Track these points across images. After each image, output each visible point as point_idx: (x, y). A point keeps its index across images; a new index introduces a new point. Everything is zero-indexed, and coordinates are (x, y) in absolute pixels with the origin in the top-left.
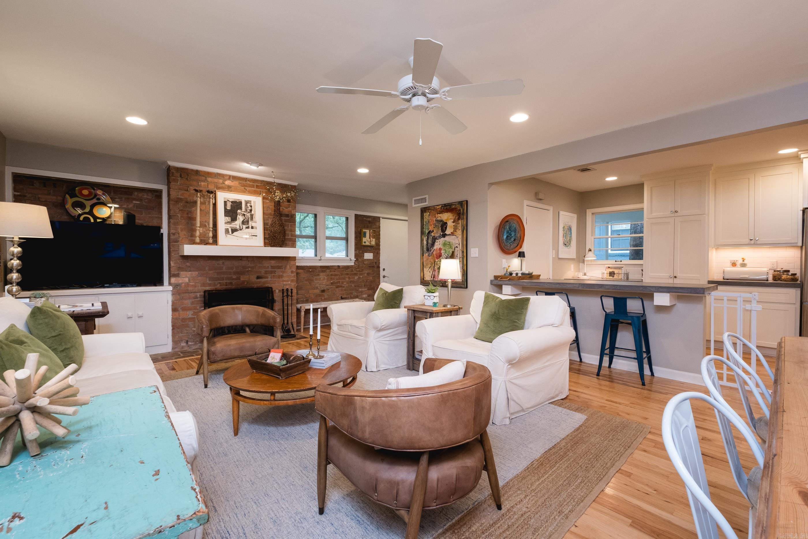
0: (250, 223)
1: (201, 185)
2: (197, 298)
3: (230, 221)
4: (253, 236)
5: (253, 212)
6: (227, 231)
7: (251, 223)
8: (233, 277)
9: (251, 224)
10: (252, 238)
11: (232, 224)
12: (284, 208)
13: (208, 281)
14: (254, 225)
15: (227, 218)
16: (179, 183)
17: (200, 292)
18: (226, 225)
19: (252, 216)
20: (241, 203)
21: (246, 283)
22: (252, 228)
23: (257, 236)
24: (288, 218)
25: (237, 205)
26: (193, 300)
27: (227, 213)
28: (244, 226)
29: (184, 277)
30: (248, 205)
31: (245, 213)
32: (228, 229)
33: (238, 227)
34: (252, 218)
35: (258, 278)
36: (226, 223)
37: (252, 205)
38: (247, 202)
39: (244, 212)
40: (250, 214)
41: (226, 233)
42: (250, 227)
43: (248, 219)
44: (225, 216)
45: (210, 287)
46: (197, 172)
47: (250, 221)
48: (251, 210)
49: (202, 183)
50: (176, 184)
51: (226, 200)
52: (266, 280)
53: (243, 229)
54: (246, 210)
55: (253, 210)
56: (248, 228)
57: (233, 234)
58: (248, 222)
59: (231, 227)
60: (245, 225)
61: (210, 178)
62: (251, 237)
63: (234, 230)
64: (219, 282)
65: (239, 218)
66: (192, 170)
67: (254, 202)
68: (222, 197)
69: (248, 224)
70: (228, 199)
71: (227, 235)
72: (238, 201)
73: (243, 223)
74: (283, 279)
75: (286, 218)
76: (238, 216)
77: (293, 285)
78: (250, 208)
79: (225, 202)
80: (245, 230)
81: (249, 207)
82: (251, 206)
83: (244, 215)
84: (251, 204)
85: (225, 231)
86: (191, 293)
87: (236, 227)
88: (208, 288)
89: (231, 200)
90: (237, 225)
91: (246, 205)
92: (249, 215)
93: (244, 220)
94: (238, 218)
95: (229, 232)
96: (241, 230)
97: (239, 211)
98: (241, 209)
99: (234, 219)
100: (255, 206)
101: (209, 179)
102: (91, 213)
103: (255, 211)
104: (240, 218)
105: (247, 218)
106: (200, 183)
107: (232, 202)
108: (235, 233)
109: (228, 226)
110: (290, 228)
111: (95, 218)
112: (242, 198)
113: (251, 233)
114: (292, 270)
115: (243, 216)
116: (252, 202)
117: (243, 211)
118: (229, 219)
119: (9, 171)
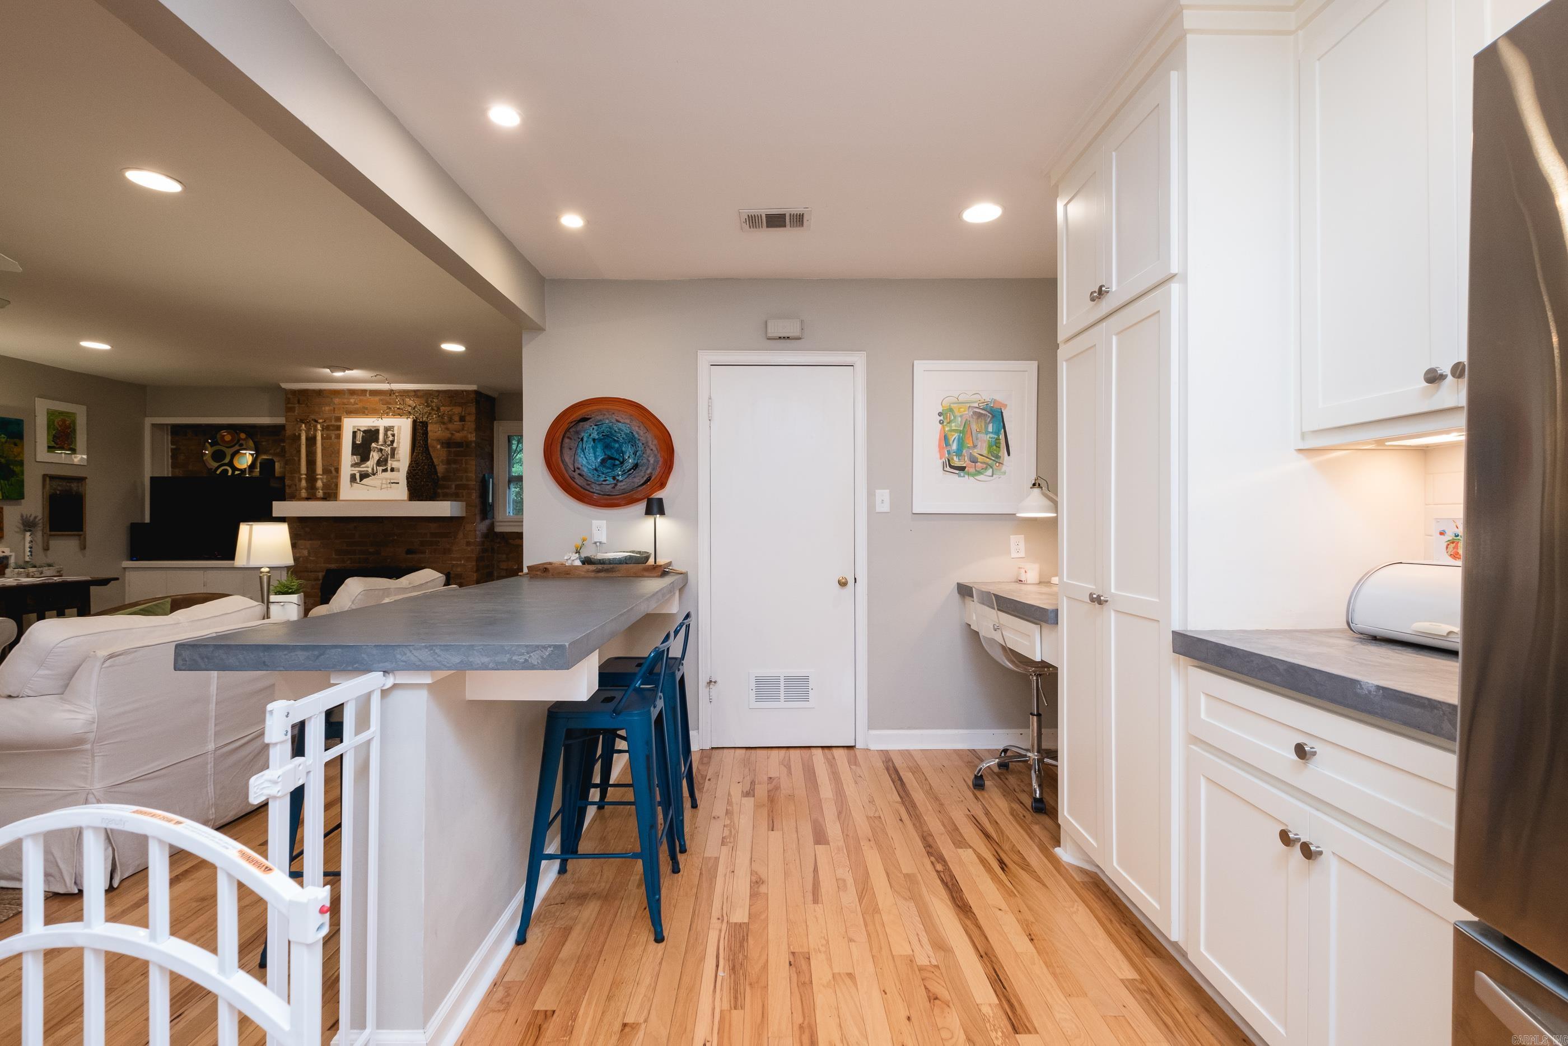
0: (389, 462)
1: (325, 410)
2: (319, 580)
3: (359, 461)
4: (392, 483)
5: (395, 445)
6: (353, 478)
7: (391, 463)
8: (371, 550)
9: (391, 465)
10: (391, 488)
11: (362, 466)
12: (454, 432)
13: (334, 556)
14: (395, 464)
15: (355, 457)
16: (297, 411)
17: (323, 572)
18: (353, 469)
19: (393, 450)
20: (377, 431)
21: (389, 560)
22: (392, 470)
23: (398, 483)
24: (462, 449)
25: (371, 435)
26: (313, 583)
27: (356, 449)
28: (380, 469)
29: (302, 549)
30: (389, 433)
31: (382, 447)
32: (355, 474)
33: (370, 470)
34: (393, 455)
35: (409, 552)
36: (352, 466)
37: (396, 432)
38: (387, 429)
39: (382, 445)
40: (391, 448)
41: (351, 482)
42: (389, 469)
43: (387, 456)
44: (353, 454)
45: (337, 565)
46: (320, 393)
47: (389, 459)
48: (392, 442)
49: (327, 408)
50: (293, 414)
51: (356, 430)
52: (422, 556)
53: (377, 472)
54: (385, 442)
55: (396, 441)
56: (385, 470)
57: (362, 482)
58: (386, 461)
59: (360, 472)
60: (380, 466)
61: (337, 399)
62: (389, 486)
63: (364, 476)
64: (350, 557)
65: (373, 456)
66: (314, 391)
67: (399, 428)
68: (351, 425)
69: (386, 464)
70: (359, 428)
71: (352, 483)
72: (373, 429)
73: (379, 463)
74: (452, 555)
75: (458, 449)
76: (372, 453)
77: (470, 566)
78: (391, 438)
79: (354, 433)
80: (381, 475)
81: (391, 436)
82: (393, 435)
83: (381, 450)
84: (393, 431)
85: (351, 478)
86: (311, 572)
87: (367, 471)
88: (333, 566)
89: (362, 429)
90: (368, 467)
91: (386, 434)
92: (388, 449)
93: (381, 458)
94: (371, 456)
95: (356, 479)
96: (374, 474)
97: (373, 445)
98: (377, 440)
99: (365, 458)
100: (399, 433)
101: (337, 401)
102: (231, 464)
103: (399, 443)
104: (375, 456)
105: (385, 456)
106: (323, 408)
107: (365, 432)
108: (365, 481)
109: (356, 471)
110: (464, 466)
111: (234, 469)
112: (380, 423)
113: (390, 479)
114: (467, 540)
115: (380, 453)
116: (396, 429)
117: (380, 443)
118: (356, 459)
119: (148, 421)
